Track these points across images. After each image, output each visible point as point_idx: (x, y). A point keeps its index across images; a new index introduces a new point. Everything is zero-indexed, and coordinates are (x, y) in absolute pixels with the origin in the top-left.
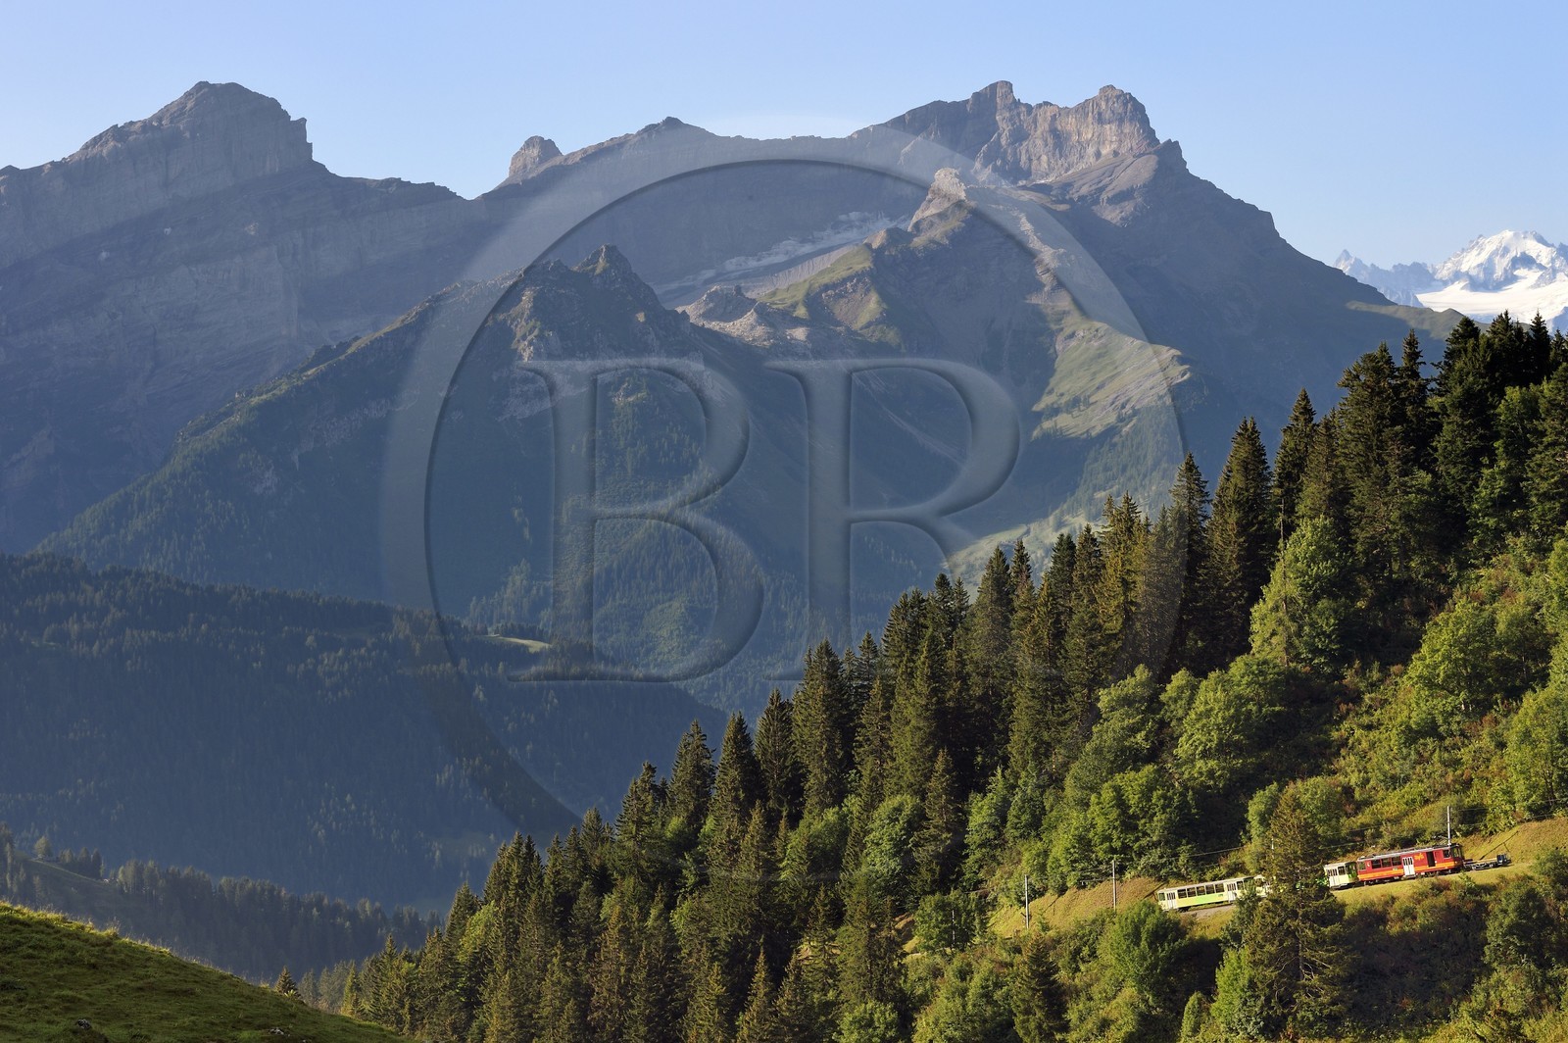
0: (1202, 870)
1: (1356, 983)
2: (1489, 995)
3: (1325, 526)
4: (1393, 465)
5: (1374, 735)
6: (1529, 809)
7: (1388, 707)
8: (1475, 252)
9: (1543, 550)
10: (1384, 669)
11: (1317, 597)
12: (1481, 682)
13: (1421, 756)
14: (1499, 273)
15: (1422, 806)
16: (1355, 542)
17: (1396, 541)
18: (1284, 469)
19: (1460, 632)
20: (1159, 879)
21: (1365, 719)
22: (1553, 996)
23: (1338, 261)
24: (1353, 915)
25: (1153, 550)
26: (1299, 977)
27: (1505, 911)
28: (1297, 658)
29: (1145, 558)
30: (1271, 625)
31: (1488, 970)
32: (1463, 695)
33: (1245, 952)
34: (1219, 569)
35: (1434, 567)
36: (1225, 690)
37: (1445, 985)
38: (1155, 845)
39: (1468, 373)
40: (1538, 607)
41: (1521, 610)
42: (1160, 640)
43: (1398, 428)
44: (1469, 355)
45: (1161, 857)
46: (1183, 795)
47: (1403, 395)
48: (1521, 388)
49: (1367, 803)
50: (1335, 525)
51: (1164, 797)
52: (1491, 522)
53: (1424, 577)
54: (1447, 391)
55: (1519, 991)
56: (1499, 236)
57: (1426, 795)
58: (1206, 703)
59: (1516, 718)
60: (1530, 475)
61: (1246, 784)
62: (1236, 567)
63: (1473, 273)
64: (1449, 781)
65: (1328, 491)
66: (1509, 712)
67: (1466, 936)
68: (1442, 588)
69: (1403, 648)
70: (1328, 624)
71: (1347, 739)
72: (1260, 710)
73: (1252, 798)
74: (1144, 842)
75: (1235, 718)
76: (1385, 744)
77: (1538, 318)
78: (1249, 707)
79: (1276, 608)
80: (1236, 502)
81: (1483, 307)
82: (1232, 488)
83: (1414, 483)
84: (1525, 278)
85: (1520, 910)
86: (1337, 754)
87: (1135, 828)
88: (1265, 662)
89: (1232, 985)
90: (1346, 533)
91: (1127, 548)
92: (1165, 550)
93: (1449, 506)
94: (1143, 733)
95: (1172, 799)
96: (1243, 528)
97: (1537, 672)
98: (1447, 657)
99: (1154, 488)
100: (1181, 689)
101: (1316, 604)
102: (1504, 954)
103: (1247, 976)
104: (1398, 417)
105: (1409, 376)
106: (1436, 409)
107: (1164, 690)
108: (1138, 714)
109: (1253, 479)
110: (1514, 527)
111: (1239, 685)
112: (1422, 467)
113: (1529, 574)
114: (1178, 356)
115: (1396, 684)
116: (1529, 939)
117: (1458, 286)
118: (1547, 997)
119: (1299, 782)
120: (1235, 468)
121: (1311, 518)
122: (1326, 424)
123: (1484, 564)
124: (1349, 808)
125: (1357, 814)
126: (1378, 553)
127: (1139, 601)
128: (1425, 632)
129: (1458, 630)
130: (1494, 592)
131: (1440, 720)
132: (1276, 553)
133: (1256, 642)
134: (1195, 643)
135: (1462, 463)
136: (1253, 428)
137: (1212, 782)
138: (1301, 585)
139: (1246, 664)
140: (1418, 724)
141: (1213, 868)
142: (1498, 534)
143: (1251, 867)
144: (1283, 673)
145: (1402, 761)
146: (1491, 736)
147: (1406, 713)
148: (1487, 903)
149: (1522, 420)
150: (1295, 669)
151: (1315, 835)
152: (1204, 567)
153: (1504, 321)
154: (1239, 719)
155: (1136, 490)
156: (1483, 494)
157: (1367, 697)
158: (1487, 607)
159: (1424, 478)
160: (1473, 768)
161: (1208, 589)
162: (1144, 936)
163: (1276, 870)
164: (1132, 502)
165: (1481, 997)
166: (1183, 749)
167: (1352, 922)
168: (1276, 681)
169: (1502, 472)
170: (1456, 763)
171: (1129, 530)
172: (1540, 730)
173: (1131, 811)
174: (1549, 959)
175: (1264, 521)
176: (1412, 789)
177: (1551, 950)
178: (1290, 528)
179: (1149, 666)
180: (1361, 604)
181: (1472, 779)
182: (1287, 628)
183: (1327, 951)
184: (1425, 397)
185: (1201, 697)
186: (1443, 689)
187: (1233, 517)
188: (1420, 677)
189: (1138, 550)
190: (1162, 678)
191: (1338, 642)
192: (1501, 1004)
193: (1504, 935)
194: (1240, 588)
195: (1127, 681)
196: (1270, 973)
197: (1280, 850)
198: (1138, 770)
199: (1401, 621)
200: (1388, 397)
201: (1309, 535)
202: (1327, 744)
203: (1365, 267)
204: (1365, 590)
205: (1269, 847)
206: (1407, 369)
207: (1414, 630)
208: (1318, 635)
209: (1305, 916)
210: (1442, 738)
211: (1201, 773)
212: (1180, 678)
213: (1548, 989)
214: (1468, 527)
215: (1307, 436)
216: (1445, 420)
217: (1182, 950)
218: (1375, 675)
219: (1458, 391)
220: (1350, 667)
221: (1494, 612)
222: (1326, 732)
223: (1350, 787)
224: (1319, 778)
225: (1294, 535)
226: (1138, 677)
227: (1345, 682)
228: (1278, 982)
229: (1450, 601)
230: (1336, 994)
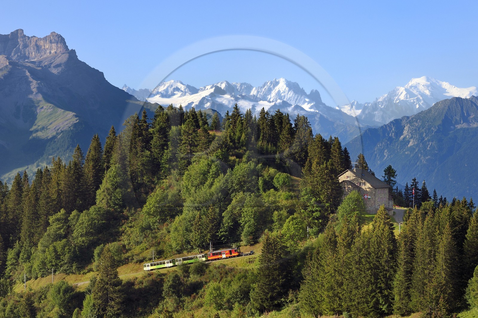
0: (80, 271)
1: (125, 304)
2: (163, 306)
3: (119, 167)
4: (139, 149)
5: (132, 229)
6: (177, 250)
7: (136, 221)
8: (163, 86)
9: (181, 174)
10: (135, 209)
11: (116, 188)
12: (163, 213)
13: (146, 235)
14: (170, 92)
15: (146, 250)
16: (127, 171)
17: (140, 171)
18: (107, 150)
19: (158, 199)
20: (67, 274)
21: (130, 225)
22: (182, 306)
23: (123, 88)
24: (125, 283)
25: (67, 174)
26: (108, 302)
27: (169, 281)
28: (110, 206)
29: (64, 176)
30: (102, 196)
31: (163, 298)
32: (158, 217)
33: (92, 295)
34: (87, 180)
35: (151, 179)
36: (88, 216)
37: (151, 303)
38: (66, 264)
39: (161, 122)
40: (180, 191)
41: (175, 192)
42: (68, 201)
43: (140, 138)
44: (161, 116)
45: (67, 267)
46: (75, 248)
47: (142, 128)
48: (176, 126)
49: (130, 250)
50: (122, 167)
51: (69, 249)
52: (167, 166)
53: (148, 182)
54: (155, 127)
55: (172, 305)
56: (170, 82)
57: (147, 247)
58: (82, 220)
59: (173, 224)
60: (178, 152)
61: (94, 244)
62: (92, 179)
63: (162, 92)
64: (154, 243)
65: (120, 156)
66: (171, 222)
67: (157, 289)
68: (153, 186)
69: (142, 203)
70: (119, 196)
71: (124, 231)
72: (98, 222)
73: (95, 249)
74: (62, 263)
75: (91, 224)
76: (135, 232)
77: (181, 106)
78: (95, 221)
79: (104, 191)
80: (92, 159)
81: (165, 102)
82: (91, 155)
83: (145, 154)
84: (177, 94)
85: (174, 281)
86: (121, 235)
87: (60, 258)
88: (100, 208)
89: (88, 305)
90: (125, 169)
91: (59, 173)
92: (70, 174)
93: (155, 161)
94: (63, 229)
95: (71, 249)
96: (94, 167)
97: (180, 210)
98: (154, 206)
99: (67, 155)
100: (75, 216)
101: (116, 190)
102: (168, 294)
103: (92, 303)
104: (140, 135)
105: (144, 122)
106: (151, 132)
107: (69, 216)
108: (61, 224)
109: (97, 152)
110: (173, 168)
111: (92, 215)
112: (147, 149)
113: (178, 181)
114: (75, 115)
115: (139, 214)
116: (175, 289)
117: (158, 96)
118: (180, 306)
119: (110, 243)
120: (92, 149)
121: (115, 164)
122: (119, 136)
123: (165, 178)
124: (124, 251)
125: (126, 253)
126: (134, 175)
127: (62, 189)
128: (148, 199)
129: (157, 198)
130: (167, 187)
131: (151, 225)
132: (104, 175)
133: (98, 202)
134: (79, 202)
135: (159, 148)
136: (98, 137)
137: (83, 244)
138: (111, 184)
139: (95, 208)
140: (145, 226)
141: (83, 270)
142: (169, 170)
143: (94, 270)
144: (105, 211)
145: (140, 237)
146: (166, 229)
147: (142, 223)
148: (164, 279)
149: (176, 136)
150: (109, 210)
151: (114, 259)
152: (82, 179)
153: (171, 107)
154: (92, 225)
155: (62, 155)
156: (165, 158)
157: (130, 218)
158: (166, 191)
159: (148, 153)
160: (161, 239)
161: (83, 185)
162: (61, 291)
163: (102, 270)
164: (61, 159)
165: (161, 307)
166: (75, 234)
167: (124, 286)
168: (104, 213)
169: (170, 151)
170: (156, 237)
171: (59, 167)
172: (180, 227)
173: (58, 253)
174: (181, 295)
175: (100, 165)
176: (143, 245)
177: (182, 292)
178: (108, 167)
179: (65, 209)
180: (129, 190)
181: (160, 242)
182: (107, 197)
183: (117, 294)
184: (148, 129)
185: (81, 218)
186: (153, 215)
187: (91, 164)
188: (146, 212)
189: (62, 174)
190: (69, 213)
191: (122, 202)
192: (167, 309)
193: (168, 288)
194: (93, 185)
195: (58, 214)
196: (100, 302)
197: (104, 264)
198: (61, 241)
199: (140, 195)
200: (138, 129)
201: (114, 169)
202: (118, 232)
203: (131, 90)
204: (130, 186)
205: (100, 263)
206: (143, 120)
207: (144, 198)
208: (116, 199)
209: (111, 284)
210: (152, 230)
211: (80, 242)
212: (74, 213)
213: (181, 304)
214: (160, 167)
215: (114, 140)
216: (154, 136)
217: (73, 295)
218: (133, 211)
219: (158, 127)
220: (126, 209)
221: (168, 193)
222: (118, 229)
223: (125, 245)
224: (116, 243)
225: (109, 169)
226: (62, 212)
227: (124, 213)
228: (102, 304)
229: (155, 189)
230: (119, 307)
